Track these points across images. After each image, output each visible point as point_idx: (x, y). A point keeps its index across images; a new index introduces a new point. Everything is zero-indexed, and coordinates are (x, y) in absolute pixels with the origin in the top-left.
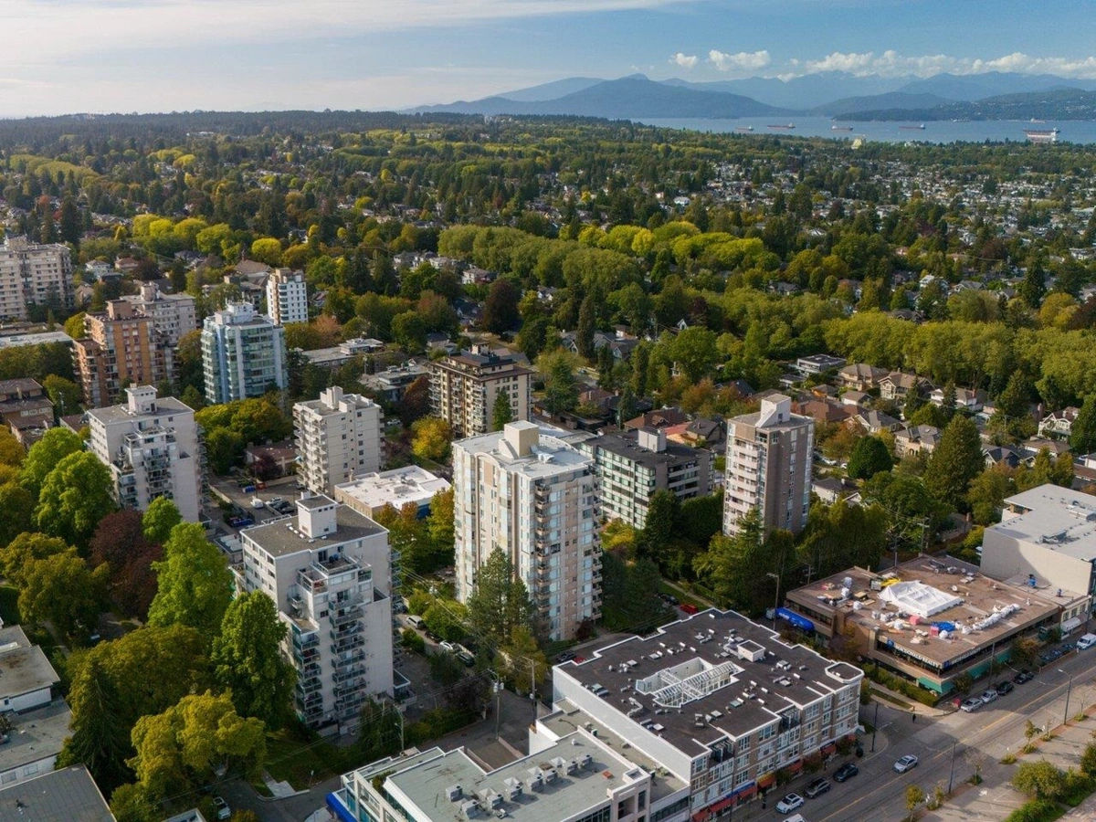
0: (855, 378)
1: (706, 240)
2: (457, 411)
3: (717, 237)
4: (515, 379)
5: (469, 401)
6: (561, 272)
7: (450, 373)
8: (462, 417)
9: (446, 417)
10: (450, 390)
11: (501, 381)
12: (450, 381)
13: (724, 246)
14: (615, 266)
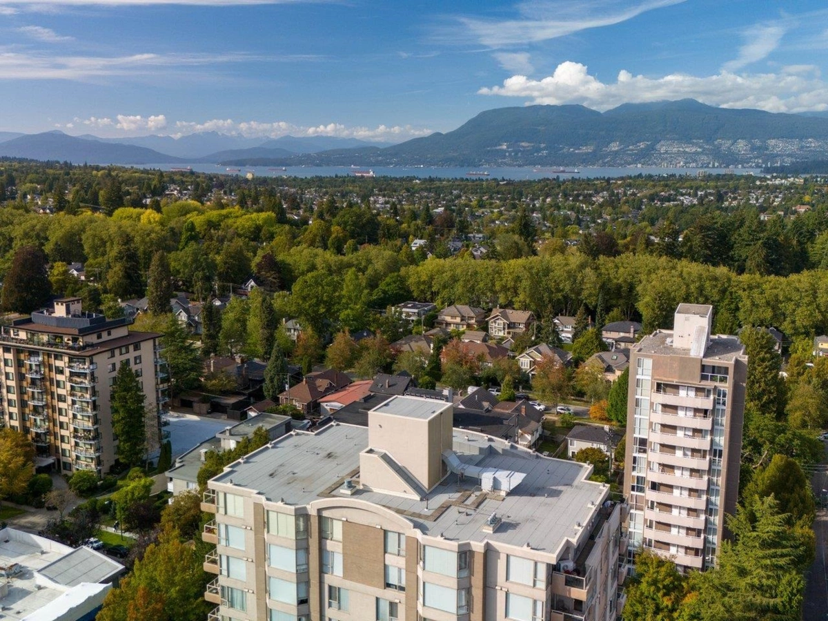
0: (458, 320)
1: (220, 215)
2: (36, 410)
3: (230, 213)
4: (137, 348)
5: (61, 391)
6: (81, 246)
7: (18, 351)
8: (49, 419)
9: (16, 423)
10: (21, 377)
11: (117, 352)
12: (20, 364)
13: (239, 220)
14: (148, 235)
